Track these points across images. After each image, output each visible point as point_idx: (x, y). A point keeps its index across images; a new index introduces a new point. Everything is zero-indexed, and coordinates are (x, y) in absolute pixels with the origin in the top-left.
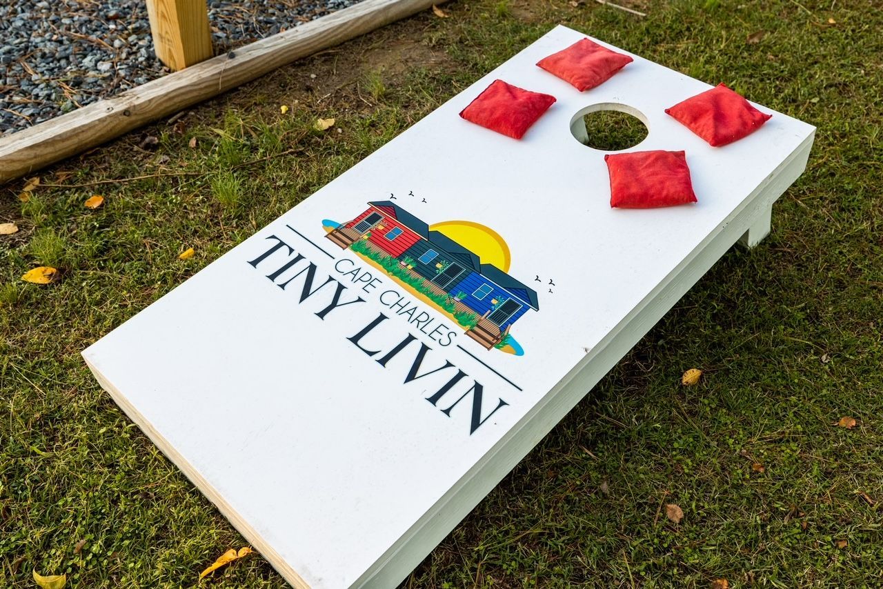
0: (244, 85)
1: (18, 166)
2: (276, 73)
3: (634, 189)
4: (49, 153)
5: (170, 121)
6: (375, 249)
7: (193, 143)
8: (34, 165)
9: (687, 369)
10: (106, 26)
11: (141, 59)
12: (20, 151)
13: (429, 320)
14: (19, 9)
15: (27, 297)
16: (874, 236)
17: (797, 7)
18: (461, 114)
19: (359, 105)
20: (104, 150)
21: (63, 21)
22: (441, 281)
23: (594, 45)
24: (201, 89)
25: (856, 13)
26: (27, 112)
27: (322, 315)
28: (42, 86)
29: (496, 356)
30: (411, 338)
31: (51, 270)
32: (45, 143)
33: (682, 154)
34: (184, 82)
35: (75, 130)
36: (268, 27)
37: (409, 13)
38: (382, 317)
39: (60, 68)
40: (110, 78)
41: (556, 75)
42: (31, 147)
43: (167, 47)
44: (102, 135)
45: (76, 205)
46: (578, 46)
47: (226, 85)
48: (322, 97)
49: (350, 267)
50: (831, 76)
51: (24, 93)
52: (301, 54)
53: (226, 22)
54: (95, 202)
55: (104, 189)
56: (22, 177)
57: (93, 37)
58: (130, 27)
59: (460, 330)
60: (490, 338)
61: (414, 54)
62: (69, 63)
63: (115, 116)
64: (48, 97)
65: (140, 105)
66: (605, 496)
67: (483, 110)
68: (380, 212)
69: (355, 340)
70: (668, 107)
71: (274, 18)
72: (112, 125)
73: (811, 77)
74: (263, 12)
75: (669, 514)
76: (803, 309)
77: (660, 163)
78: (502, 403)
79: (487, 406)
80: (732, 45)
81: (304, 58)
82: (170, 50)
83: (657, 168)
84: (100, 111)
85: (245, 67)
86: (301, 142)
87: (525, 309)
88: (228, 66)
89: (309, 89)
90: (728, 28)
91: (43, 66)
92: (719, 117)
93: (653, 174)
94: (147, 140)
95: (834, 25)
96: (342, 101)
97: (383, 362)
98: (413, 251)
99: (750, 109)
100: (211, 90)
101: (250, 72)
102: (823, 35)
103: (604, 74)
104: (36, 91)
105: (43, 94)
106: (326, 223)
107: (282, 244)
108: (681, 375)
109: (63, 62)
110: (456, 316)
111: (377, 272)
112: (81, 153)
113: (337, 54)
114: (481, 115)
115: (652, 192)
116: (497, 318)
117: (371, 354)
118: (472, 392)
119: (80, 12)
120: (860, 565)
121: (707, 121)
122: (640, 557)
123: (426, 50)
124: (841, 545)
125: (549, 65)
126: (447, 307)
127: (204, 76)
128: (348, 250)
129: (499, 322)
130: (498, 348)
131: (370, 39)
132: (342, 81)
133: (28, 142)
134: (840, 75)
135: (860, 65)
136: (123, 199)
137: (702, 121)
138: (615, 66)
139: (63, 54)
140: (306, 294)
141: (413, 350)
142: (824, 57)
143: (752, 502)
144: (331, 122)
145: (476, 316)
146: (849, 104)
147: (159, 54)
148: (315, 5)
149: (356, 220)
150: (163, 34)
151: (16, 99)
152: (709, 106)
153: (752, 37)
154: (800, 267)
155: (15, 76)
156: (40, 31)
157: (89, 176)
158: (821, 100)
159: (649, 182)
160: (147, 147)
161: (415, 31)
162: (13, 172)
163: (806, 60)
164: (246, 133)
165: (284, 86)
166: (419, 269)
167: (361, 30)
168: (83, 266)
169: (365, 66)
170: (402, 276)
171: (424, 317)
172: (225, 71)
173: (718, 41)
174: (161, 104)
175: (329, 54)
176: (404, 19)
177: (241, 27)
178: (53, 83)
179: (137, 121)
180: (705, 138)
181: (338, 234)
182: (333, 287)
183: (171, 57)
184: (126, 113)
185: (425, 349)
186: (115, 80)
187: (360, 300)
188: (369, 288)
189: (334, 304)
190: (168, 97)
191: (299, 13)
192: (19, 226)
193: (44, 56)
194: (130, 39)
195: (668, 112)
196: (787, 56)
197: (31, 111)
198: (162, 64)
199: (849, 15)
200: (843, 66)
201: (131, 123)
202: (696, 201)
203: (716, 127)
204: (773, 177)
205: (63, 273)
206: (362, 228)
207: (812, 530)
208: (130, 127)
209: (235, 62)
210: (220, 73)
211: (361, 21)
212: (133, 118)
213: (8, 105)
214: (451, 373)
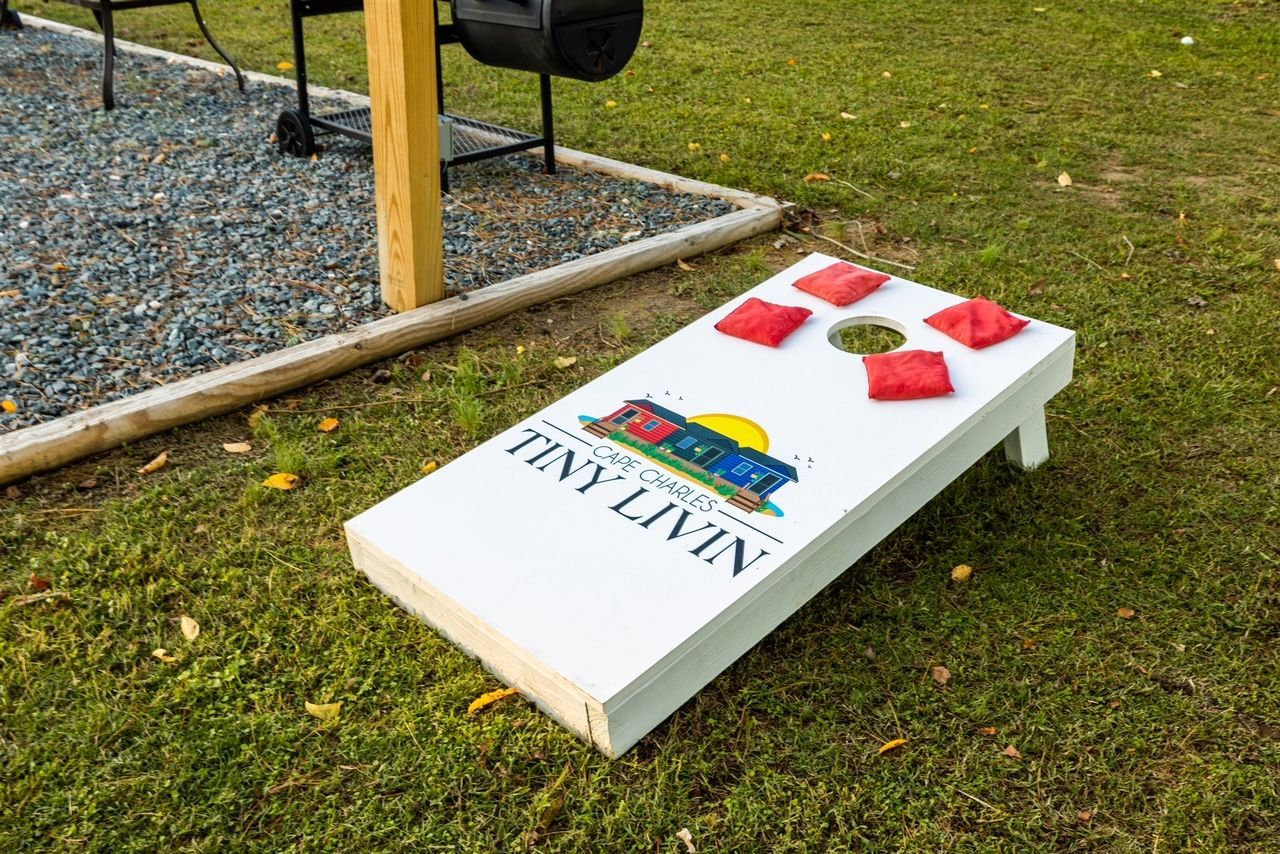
0: (476, 328)
1: (249, 392)
2: (510, 317)
3: (891, 381)
4: (280, 381)
5: (401, 358)
6: (633, 437)
7: (426, 376)
8: (266, 392)
9: (955, 565)
10: (325, 274)
11: (366, 303)
12: (253, 376)
13: (689, 492)
14: (231, 260)
15: (270, 500)
16: (1163, 463)
17: (1086, 263)
18: (716, 327)
19: (601, 347)
20: (333, 382)
21: (278, 270)
22: (700, 461)
23: (850, 267)
24: (433, 328)
25: (1154, 269)
26: (250, 348)
27: (582, 490)
28: (263, 325)
29: (756, 518)
30: (672, 506)
31: (292, 477)
32: (278, 371)
33: (940, 354)
34: (415, 320)
35: (307, 359)
36: (497, 276)
37: (651, 266)
38: (643, 491)
39: (281, 311)
40: (335, 319)
41: (811, 294)
42: (264, 373)
43: (397, 288)
44: (332, 368)
45: (310, 427)
46: (833, 267)
47: (459, 325)
48: (561, 340)
49: (608, 452)
50: (1122, 324)
51: (245, 332)
52: (536, 300)
53: (453, 271)
54: (329, 424)
55: (338, 414)
56: (251, 404)
57: (313, 284)
58: (351, 275)
59: (721, 499)
60: (751, 505)
61: (659, 303)
62: (289, 306)
63: (347, 348)
64: (272, 335)
65: (372, 339)
66: (870, 661)
67: (739, 321)
68: (635, 408)
69: (617, 508)
70: (926, 317)
71: (504, 270)
72: (343, 357)
73: (1100, 325)
74: (491, 264)
75: (936, 676)
76: (1082, 522)
77: (916, 360)
78: (763, 553)
79: (748, 555)
80: (1012, 296)
81: (539, 305)
82: (399, 292)
83: (914, 363)
84: (330, 344)
85: (478, 308)
86: (541, 377)
87: (785, 481)
88: (461, 307)
89: (546, 332)
90: (1008, 281)
91: (262, 308)
92: (976, 322)
93: (910, 369)
94: (379, 373)
95: (1128, 279)
96: (583, 344)
97: (645, 524)
98: (672, 438)
99: (1008, 316)
100: (443, 329)
101: (484, 314)
102: (1114, 288)
103: (860, 290)
104: (257, 330)
105: (266, 332)
106: (582, 418)
107: (538, 435)
108: (951, 570)
109: (283, 306)
110: (716, 488)
111: (635, 455)
112: (309, 385)
113: (575, 302)
114: (737, 326)
115: (908, 383)
116: (756, 489)
117: (633, 519)
118: (735, 545)
119: (295, 263)
120: (1132, 721)
121: (965, 327)
122: (906, 706)
123: (672, 299)
124: (1114, 705)
125: (803, 285)
126: (708, 482)
127: (437, 315)
128: (605, 439)
129: (759, 492)
130: (758, 511)
131: (610, 289)
132: (581, 326)
133: (260, 369)
134: (1133, 324)
135: (1156, 315)
136: (358, 422)
137: (959, 327)
138: (872, 284)
139: (284, 298)
140: (565, 473)
141: (674, 515)
142: (1116, 307)
143: (1022, 671)
144: (573, 360)
145: (737, 488)
146: (1141, 350)
147: (386, 297)
148: (548, 259)
149: (612, 416)
150: (394, 275)
151: (238, 336)
152: (967, 313)
153: (1033, 287)
154: (1080, 485)
155: (235, 316)
156: (255, 279)
157: (319, 404)
158: (1110, 346)
159: (905, 375)
160: (377, 381)
161: (659, 283)
162: (244, 397)
163: (1095, 310)
164: (482, 368)
165: (519, 331)
166: (677, 452)
167: (600, 280)
168: (324, 474)
169: (606, 314)
170: (662, 459)
171: (685, 490)
172: (459, 311)
173: (995, 291)
174: (392, 340)
175: (566, 302)
176: (646, 272)
177: (470, 277)
178: (275, 323)
179: (367, 355)
180: (963, 342)
181: (595, 427)
182: (593, 468)
183: (400, 299)
184: (357, 346)
185: (686, 514)
186: (341, 321)
187: (620, 477)
188: (628, 468)
189: (594, 481)
190: (401, 334)
191: (530, 266)
192: (252, 446)
193: (263, 300)
194: (351, 286)
195: (926, 321)
196: (1073, 306)
197: (255, 347)
198: (388, 307)
199: (1145, 271)
200: (1136, 316)
201: (362, 357)
202: (953, 390)
203: (973, 331)
204: (1033, 376)
205: (304, 479)
206: (619, 421)
207: (1083, 692)
208: (359, 362)
209: (468, 303)
210: (453, 313)
211: (600, 270)
212: (364, 352)
213: (230, 342)
214: (713, 532)
